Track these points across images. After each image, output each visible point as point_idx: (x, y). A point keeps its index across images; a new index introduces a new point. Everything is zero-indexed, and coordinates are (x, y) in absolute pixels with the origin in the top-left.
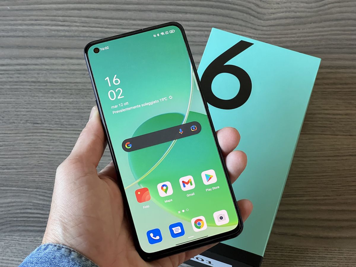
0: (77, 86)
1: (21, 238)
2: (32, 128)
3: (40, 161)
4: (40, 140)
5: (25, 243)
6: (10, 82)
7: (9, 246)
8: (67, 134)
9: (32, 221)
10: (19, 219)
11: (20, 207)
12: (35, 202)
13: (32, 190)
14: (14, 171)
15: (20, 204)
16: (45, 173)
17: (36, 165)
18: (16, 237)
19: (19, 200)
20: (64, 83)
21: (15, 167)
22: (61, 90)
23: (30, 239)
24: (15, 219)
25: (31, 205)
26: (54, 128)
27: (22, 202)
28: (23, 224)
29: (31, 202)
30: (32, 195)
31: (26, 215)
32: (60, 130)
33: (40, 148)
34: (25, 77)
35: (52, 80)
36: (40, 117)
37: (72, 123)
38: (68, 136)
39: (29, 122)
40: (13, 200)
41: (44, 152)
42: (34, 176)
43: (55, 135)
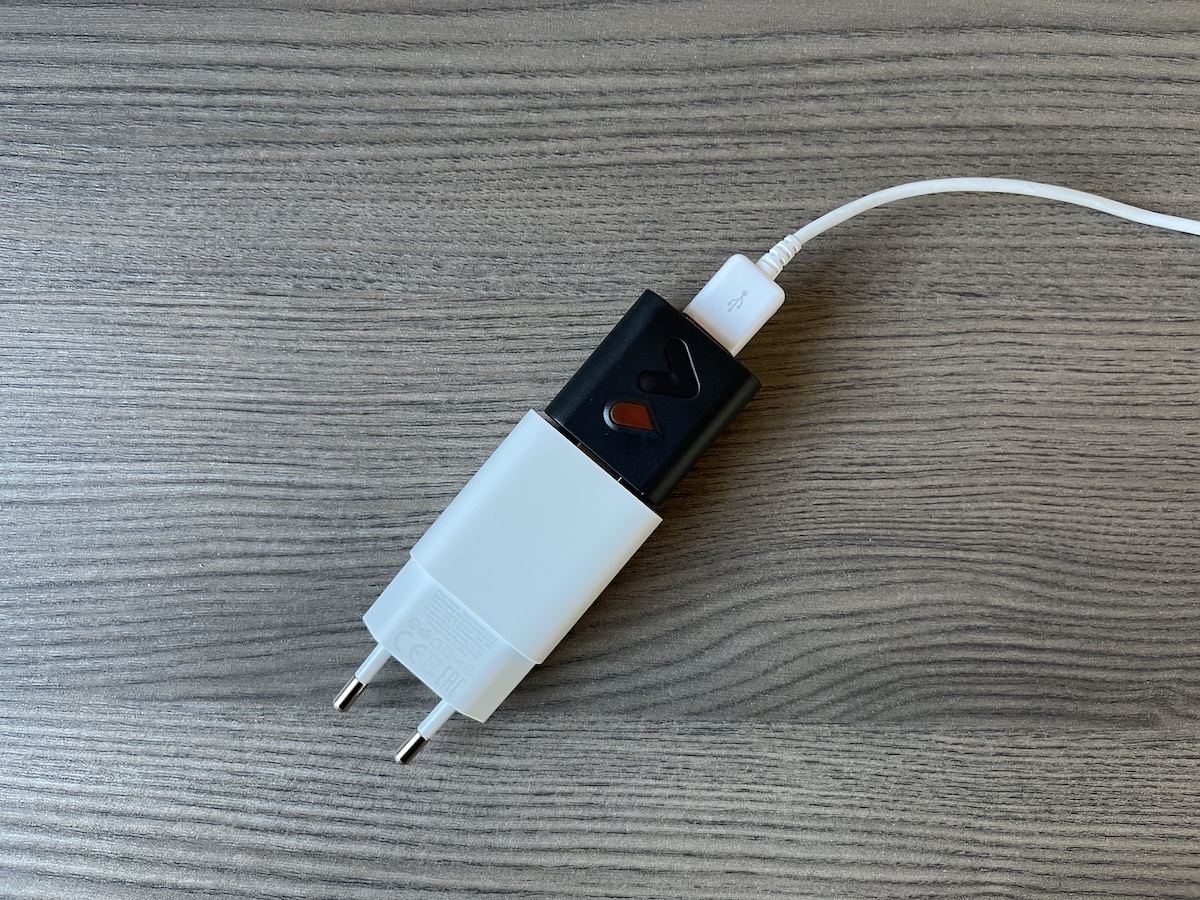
0: (1108, 141)
1: (962, 740)
2: (954, 313)
3: (997, 443)
4: (989, 362)
5: (980, 759)
6: (853, 129)
7: (923, 772)
8: (1090, 334)
9: (997, 675)
10: (948, 669)
11: (943, 625)
12: (997, 601)
13: (981, 556)
14: (908, 483)
15: (944, 611)
16: (1022, 492)
17: (985, 461)
18: (943, 736)
19: (938, 597)
20: (1058, 128)
21: (910, 468)
22: (1048, 160)
23: (994, 742)
24: (932, 670)
25: (982, 616)
26: (1038, 314)
27: (949, 604)
28: (962, 688)
29: (981, 604)
30: (983, 579)
31: (970, 654)
32: (1063, 319)
33: (995, 391)
34: (907, 110)
35: (1011, 118)
36: (982, 268)
37: (1106, 291)
38: (1094, 342)
39: (942, 288)
40: (916, 598)
41: (1008, 409)
42: (982, 505)
43: (1043, 338)
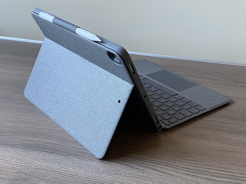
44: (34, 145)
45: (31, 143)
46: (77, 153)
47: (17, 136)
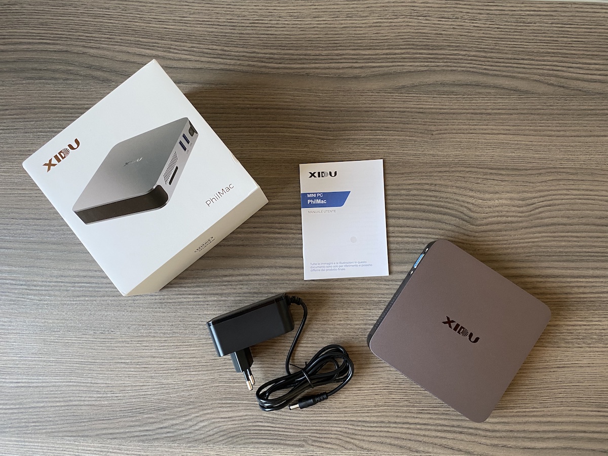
44: (240, 429)
45: (232, 426)
46: (316, 435)
47: (201, 413)
